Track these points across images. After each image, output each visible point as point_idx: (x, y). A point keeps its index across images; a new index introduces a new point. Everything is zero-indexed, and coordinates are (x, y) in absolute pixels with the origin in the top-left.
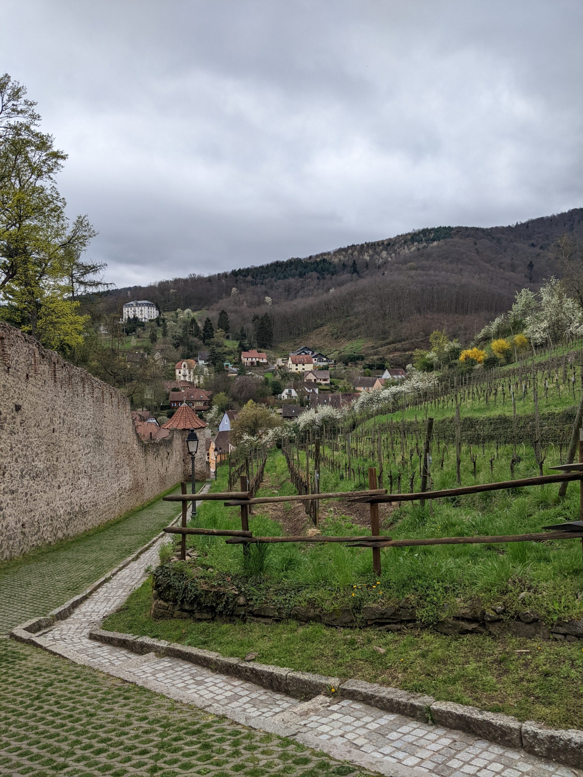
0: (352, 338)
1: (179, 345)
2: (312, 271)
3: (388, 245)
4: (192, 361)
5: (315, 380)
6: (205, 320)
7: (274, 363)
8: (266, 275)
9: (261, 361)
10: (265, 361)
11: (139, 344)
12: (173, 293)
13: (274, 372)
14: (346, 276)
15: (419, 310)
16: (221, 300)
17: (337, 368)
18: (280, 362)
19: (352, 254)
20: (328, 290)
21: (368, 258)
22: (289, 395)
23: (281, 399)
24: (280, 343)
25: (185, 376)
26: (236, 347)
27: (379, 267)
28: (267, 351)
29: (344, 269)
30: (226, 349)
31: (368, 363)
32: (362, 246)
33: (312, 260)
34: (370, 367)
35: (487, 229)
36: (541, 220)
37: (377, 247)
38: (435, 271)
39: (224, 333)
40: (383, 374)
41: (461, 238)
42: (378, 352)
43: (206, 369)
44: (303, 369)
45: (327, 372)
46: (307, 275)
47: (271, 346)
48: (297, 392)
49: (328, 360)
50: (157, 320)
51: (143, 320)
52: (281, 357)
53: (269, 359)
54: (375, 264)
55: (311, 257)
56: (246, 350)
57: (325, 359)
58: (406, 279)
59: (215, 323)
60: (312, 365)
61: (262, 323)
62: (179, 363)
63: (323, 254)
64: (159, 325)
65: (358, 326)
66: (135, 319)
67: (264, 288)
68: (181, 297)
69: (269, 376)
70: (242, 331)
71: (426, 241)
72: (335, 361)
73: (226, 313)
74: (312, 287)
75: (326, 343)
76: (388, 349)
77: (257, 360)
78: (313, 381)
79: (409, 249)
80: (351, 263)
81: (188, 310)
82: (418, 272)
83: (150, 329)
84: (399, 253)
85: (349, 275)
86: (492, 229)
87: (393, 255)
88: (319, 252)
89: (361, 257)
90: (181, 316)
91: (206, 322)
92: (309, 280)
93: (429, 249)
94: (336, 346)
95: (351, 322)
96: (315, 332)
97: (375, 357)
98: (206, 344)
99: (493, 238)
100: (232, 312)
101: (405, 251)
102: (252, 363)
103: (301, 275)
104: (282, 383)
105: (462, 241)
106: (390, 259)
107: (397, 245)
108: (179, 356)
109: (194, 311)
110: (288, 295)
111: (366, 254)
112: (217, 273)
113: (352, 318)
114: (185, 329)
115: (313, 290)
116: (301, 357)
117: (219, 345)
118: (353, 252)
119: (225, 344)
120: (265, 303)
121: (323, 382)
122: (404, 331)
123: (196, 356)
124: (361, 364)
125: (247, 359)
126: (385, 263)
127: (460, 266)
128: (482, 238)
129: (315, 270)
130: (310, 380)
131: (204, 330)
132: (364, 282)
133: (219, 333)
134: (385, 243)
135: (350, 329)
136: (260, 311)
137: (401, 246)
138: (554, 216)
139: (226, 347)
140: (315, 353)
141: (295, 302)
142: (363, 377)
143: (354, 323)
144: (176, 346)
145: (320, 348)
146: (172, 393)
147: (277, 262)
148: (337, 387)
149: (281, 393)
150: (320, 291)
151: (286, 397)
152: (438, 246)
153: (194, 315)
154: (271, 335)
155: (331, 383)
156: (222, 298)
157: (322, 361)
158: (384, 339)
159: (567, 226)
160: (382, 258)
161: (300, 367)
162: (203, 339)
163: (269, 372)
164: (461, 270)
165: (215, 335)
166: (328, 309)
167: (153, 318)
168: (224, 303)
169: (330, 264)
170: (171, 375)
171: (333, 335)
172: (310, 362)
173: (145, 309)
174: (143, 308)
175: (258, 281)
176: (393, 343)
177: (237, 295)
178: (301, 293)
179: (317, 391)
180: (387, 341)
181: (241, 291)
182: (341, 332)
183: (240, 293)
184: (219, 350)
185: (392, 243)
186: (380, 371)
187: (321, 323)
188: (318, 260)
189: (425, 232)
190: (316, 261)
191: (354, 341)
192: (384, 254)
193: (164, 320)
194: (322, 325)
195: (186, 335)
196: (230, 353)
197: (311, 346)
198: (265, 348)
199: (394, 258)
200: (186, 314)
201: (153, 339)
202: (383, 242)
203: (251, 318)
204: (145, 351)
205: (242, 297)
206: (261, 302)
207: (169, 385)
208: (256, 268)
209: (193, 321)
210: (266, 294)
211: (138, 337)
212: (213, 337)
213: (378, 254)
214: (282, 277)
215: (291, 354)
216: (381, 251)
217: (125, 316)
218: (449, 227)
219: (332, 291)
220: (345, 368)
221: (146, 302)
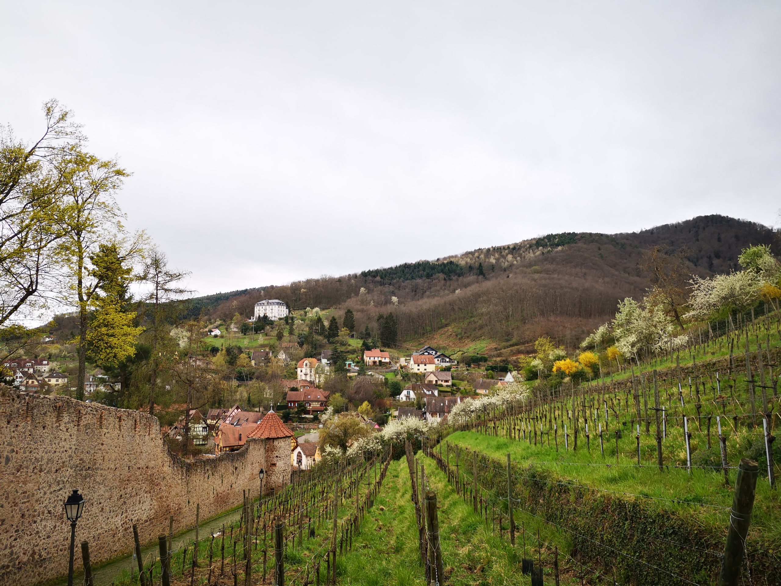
0: (476, 338)
1: (303, 344)
2: (439, 273)
3: (514, 248)
4: (314, 360)
5: (436, 381)
6: (331, 318)
7: (396, 363)
8: (394, 276)
9: (383, 360)
10: (387, 360)
11: (266, 342)
12: (304, 292)
13: (395, 372)
14: (472, 278)
15: (542, 314)
16: (349, 300)
17: (459, 369)
18: (402, 361)
19: (478, 257)
20: (454, 291)
21: (494, 261)
22: (408, 397)
23: (399, 400)
24: (405, 341)
25: (306, 375)
26: (360, 345)
27: (505, 270)
28: (391, 350)
29: (470, 271)
30: (350, 348)
31: (490, 364)
32: (489, 250)
33: (440, 262)
34: (493, 368)
35: (611, 235)
36: (666, 227)
37: (503, 251)
38: (558, 275)
39: (348, 332)
40: (505, 377)
41: (585, 243)
42: (501, 353)
43: (327, 368)
44: (425, 370)
45: (449, 373)
46: (434, 276)
47: (395, 345)
48: (415, 394)
49: (451, 360)
50: (286, 319)
51: (273, 319)
52: (404, 356)
53: (392, 358)
54: (501, 267)
55: (438, 259)
56: (369, 349)
57: (448, 360)
58: (529, 282)
59: (340, 321)
60: (434, 366)
61: (386, 323)
62: (301, 362)
63: (450, 257)
64: (287, 323)
65: (481, 327)
66: (265, 317)
67: (391, 288)
68: (311, 296)
69: (390, 376)
70: (366, 330)
71: (551, 245)
72: (458, 362)
73: (351, 312)
74: (438, 288)
75: (451, 344)
76: (512, 351)
77: (380, 359)
78: (434, 382)
79: (534, 253)
80: (477, 265)
81: (317, 309)
82: (542, 275)
83: (277, 328)
84: (524, 257)
85: (475, 277)
86: (616, 235)
87: (518, 258)
88: (446, 255)
89: (487, 260)
90: (310, 315)
91: (331, 321)
92: (436, 281)
93: (553, 254)
94: (460, 347)
95: (475, 322)
96: (439, 332)
97: (498, 359)
98: (330, 343)
99: (618, 244)
100: (358, 311)
101: (531, 255)
102: (375, 362)
103: (429, 276)
104: (402, 383)
105: (585, 246)
106: (515, 262)
107: (523, 249)
108: (302, 354)
109: (322, 309)
110: (415, 295)
111: (492, 257)
112: (347, 274)
113: (476, 319)
114: (311, 328)
115: (439, 291)
116: (423, 356)
117: (343, 344)
118: (480, 255)
119: (349, 343)
120: (391, 302)
121: (444, 384)
122: (528, 333)
123: (320, 354)
124: (484, 366)
125: (369, 358)
126: (511, 266)
127: (584, 270)
128: (606, 244)
129: (442, 271)
130: (431, 382)
131: (329, 329)
132: (488, 285)
133: (343, 332)
134: (511, 247)
135: (474, 330)
136: (386, 310)
137: (526, 250)
138: (679, 223)
139: (349, 345)
140: (438, 354)
141: (420, 302)
142: (485, 380)
143: (478, 324)
144: (301, 344)
145: (444, 348)
146: (289, 392)
147: (406, 264)
148: (459, 389)
149: (400, 395)
150: (446, 292)
151: (404, 399)
152: (562, 251)
153: (322, 313)
154: (395, 334)
155: (453, 385)
156: (350, 298)
157: (445, 362)
158: (507, 341)
159: (692, 232)
160: (508, 261)
161: (422, 368)
162: (328, 337)
163: (391, 371)
164: (585, 274)
165: (340, 333)
166: (453, 309)
167: (282, 317)
168: (352, 303)
169: (457, 266)
170: (292, 373)
171: (457, 336)
172: (432, 363)
173: (276, 308)
174: (274, 306)
175: (386, 281)
176: (516, 344)
177: (365, 295)
178: (428, 293)
179: (436, 393)
180: (511, 343)
181: (369, 291)
182: (465, 333)
183: (368, 293)
184: (341, 349)
185: (517, 248)
186: (503, 373)
187: (446, 323)
188: (445, 262)
189: (550, 237)
190: (443, 263)
191: (478, 342)
192: (510, 257)
193: (292, 319)
194: (446, 325)
195: (311, 333)
196: (353, 352)
197: (434, 346)
198: (389, 347)
199: (519, 262)
200: (314, 312)
201: (280, 337)
202: (508, 247)
203: (376, 318)
204: (270, 349)
205: (369, 297)
206: (388, 302)
207: (288, 384)
208: (384, 270)
209: (319, 320)
210: (394, 294)
211: (266, 335)
212: (338, 336)
213: (504, 257)
214: (410, 277)
215: (414, 354)
216: (507, 255)
217: (256, 314)
218: (574, 233)
219: (457, 291)
220: (468, 370)
221: (277, 301)
